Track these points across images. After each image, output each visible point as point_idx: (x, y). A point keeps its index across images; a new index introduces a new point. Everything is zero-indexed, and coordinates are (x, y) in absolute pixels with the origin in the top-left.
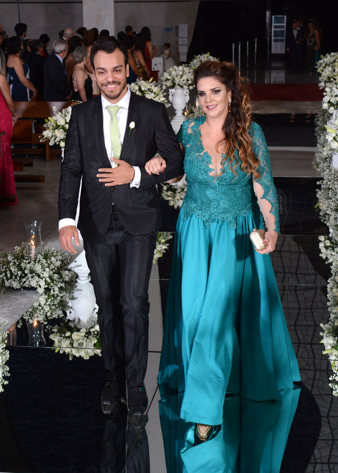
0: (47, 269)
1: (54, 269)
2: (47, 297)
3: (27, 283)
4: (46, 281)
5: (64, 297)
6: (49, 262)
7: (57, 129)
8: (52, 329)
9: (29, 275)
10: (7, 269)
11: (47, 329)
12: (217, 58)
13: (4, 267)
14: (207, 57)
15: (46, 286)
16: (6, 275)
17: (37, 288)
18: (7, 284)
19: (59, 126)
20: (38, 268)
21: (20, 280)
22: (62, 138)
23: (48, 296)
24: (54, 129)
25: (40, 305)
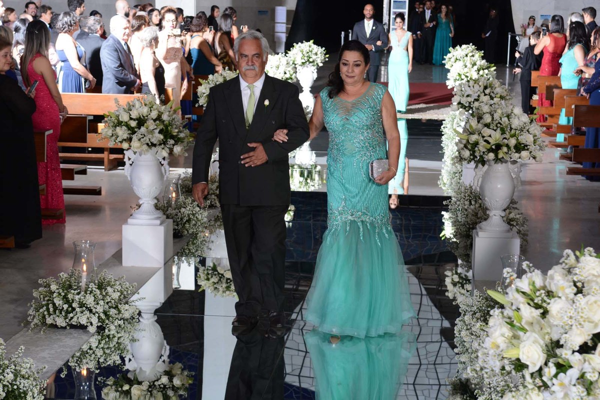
0: (101, 302)
1: (110, 302)
2: (100, 337)
3: (75, 319)
4: (99, 317)
5: (122, 339)
6: (104, 293)
7: (118, 126)
8: (105, 381)
9: (78, 310)
10: (50, 302)
11: (99, 381)
12: (322, 48)
13: (46, 299)
14: (310, 47)
15: (100, 324)
16: (48, 309)
17: (87, 326)
18: (49, 321)
19: (122, 122)
20: (90, 300)
21: (66, 315)
22: (125, 138)
23: (102, 337)
24: (115, 127)
25: (90, 349)
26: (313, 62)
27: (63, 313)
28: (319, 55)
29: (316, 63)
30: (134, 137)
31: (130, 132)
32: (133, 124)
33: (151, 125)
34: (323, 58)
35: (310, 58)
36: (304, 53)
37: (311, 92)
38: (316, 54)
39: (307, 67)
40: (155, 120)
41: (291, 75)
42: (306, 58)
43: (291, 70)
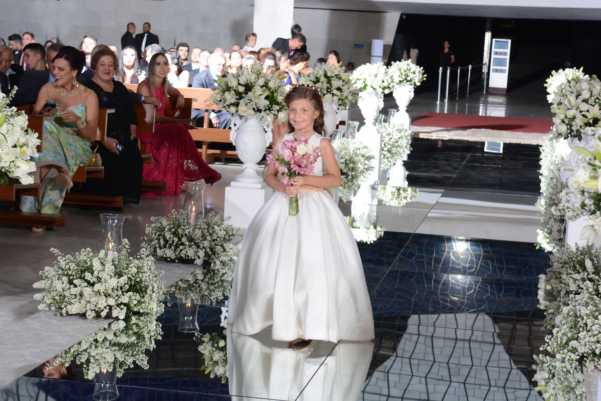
1: (217, 240)
2: (205, 271)
3: (184, 252)
4: (206, 252)
5: (226, 276)
6: (211, 232)
7: (227, 91)
8: (202, 337)
9: (187, 243)
10: (161, 237)
11: (195, 336)
12: (420, 67)
13: (157, 234)
14: (408, 65)
15: (206, 259)
16: (159, 243)
17: (195, 259)
18: (159, 252)
19: (230, 88)
20: (198, 236)
21: (176, 249)
22: (233, 102)
23: (208, 271)
24: (224, 92)
25: (196, 282)
26: (411, 80)
27: (173, 247)
28: (417, 74)
29: (413, 82)
30: (242, 102)
31: (237, 97)
32: (241, 89)
33: (258, 90)
34: (421, 77)
35: (408, 76)
36: (402, 71)
37: (407, 111)
38: (414, 73)
39: (404, 86)
40: (262, 87)
41: (389, 84)
42: (403, 77)
43: (389, 79)
